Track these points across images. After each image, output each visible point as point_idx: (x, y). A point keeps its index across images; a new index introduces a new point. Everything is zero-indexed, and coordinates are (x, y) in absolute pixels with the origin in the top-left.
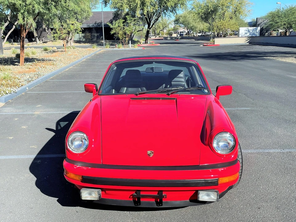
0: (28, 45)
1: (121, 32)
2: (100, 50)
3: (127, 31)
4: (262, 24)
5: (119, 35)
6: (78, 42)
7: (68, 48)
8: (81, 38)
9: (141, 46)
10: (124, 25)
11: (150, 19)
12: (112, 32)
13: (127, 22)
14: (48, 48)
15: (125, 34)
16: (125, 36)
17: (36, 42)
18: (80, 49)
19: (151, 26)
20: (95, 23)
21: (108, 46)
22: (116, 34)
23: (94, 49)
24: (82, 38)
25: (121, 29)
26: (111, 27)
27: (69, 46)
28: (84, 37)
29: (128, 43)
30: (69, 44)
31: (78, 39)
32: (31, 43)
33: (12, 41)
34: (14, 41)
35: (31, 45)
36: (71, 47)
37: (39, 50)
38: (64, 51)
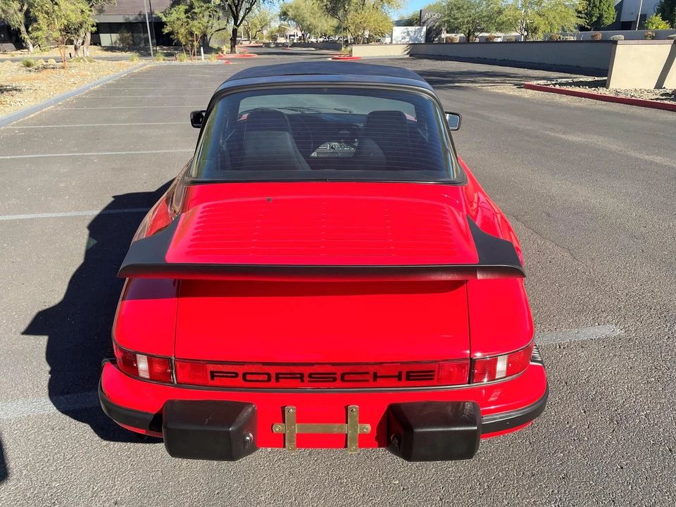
0: (13, 56)
1: (183, 31)
2: (145, 65)
3: (194, 29)
4: (429, 21)
5: (180, 37)
7: (78, 60)
8: (116, 42)
9: (224, 57)
10: (188, 17)
11: (236, 7)
12: (166, 30)
13: (194, 12)
15: (191, 34)
16: (191, 39)
17: (27, 50)
18: (103, 63)
19: (239, 22)
20: (140, 15)
21: (162, 57)
22: (173, 34)
23: (132, 63)
24: (118, 42)
25: (182, 25)
26: (164, 19)
27: (80, 56)
28: (121, 40)
29: (199, 52)
30: (80, 54)
31: (110, 44)
32: (19, 52)
35: (18, 54)
36: (85, 59)
37: (15, 66)
38: (63, 68)
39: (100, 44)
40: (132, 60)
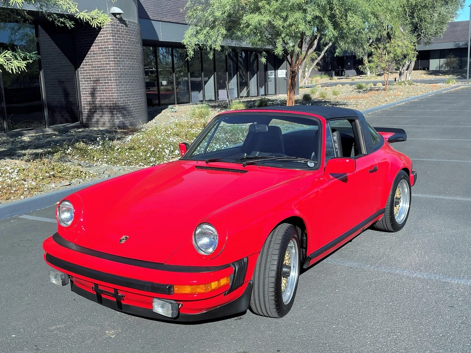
0: (353, 80)
2: (459, 86)
6: (435, 73)
7: (400, 84)
8: (442, 66)
14: (364, 85)
17: (365, 75)
18: (420, 86)
23: (448, 85)
24: (444, 65)
27: (402, 80)
28: (447, 64)
31: (437, 68)
32: (359, 77)
33: (334, 73)
34: (337, 74)
35: (358, 79)
36: (406, 83)
37: (351, 88)
38: (384, 90)
39: (428, 69)
40: (448, 82)
